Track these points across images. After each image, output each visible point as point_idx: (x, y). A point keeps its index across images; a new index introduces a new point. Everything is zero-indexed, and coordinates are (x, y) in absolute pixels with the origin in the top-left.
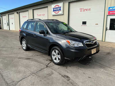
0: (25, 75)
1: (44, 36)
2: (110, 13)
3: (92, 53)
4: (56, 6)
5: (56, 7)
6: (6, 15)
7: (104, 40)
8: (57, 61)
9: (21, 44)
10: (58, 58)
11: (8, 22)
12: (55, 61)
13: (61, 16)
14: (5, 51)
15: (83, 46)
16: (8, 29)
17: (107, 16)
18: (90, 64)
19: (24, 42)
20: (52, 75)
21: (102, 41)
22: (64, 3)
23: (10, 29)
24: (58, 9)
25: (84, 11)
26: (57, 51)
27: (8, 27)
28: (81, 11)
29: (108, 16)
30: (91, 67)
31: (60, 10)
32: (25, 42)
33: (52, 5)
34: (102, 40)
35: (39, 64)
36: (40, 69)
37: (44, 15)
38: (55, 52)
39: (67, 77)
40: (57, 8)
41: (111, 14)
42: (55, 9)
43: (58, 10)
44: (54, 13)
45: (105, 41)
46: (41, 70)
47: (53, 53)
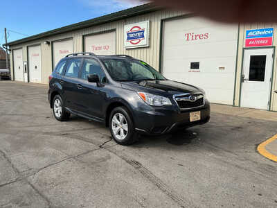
0: (53, 159)
1: (98, 86)
2: (250, 43)
3: (191, 120)
4: (134, 27)
5: (134, 29)
6: (21, 48)
7: (237, 104)
8: (122, 137)
9: (52, 106)
10: (124, 130)
11: (26, 63)
12: (118, 137)
13: (145, 50)
14: (18, 121)
15: (171, 104)
16: (26, 81)
17: (244, 49)
18: (190, 145)
19: (57, 103)
20: (108, 161)
21: (234, 105)
22: (150, 22)
23: (31, 81)
24: (139, 34)
25: (194, 38)
26: (121, 117)
27: (26, 74)
28: (188, 40)
29: (246, 51)
30: (190, 149)
31: (143, 36)
32: (59, 102)
33: (125, 26)
34: (234, 103)
35: (85, 143)
36: (85, 151)
37: (107, 48)
38: (118, 118)
39: (137, 163)
40: (135, 33)
41: (252, 45)
42: (131, 36)
43: (137, 37)
44: (128, 44)
45: (239, 106)
46: (88, 152)
47: (115, 120)
